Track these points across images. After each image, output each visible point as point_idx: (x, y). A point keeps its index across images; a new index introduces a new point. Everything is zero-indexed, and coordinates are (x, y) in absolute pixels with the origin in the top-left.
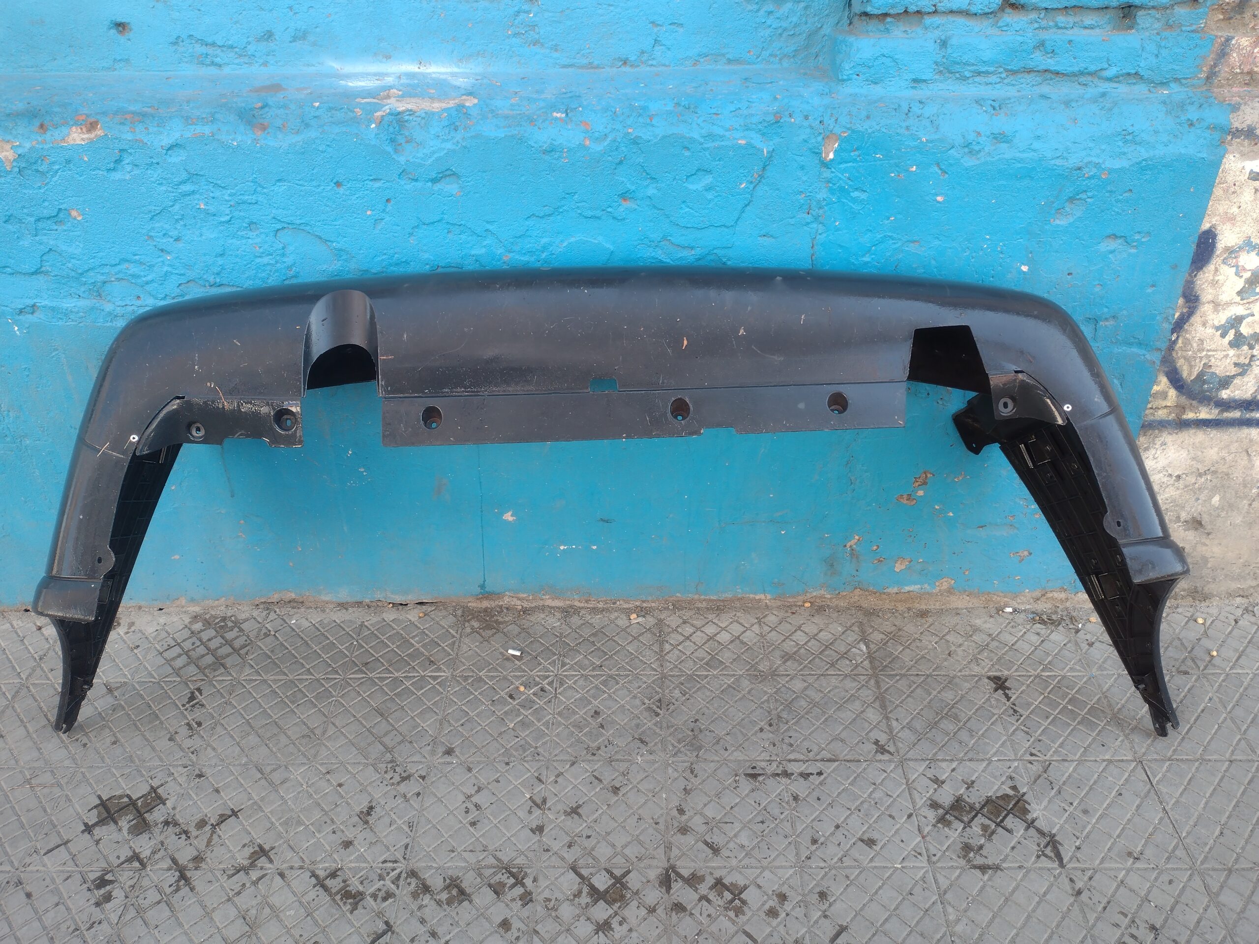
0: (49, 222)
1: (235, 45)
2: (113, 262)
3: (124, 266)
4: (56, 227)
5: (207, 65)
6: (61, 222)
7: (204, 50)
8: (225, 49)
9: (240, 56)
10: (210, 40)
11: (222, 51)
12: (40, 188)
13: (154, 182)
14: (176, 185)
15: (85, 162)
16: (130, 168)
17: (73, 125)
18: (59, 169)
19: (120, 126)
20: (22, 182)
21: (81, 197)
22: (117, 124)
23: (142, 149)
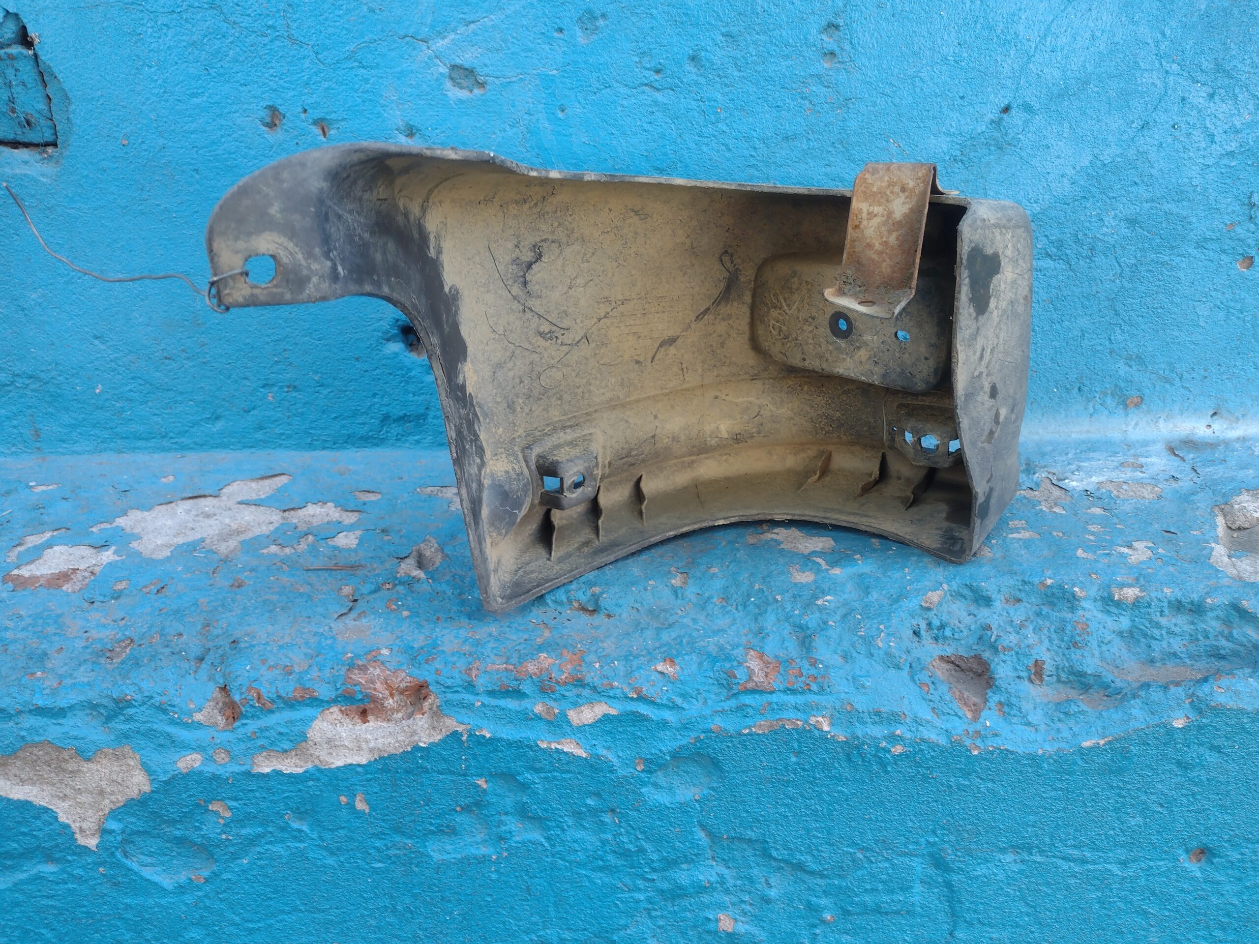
12: (181, 889)
13: (580, 865)
14: (654, 870)
15: (359, 814)
16: (512, 824)
17: (334, 701)
18: (259, 836)
19: (502, 703)
20: (125, 875)
21: (323, 911)
22: (491, 693)
23: (568, 772)
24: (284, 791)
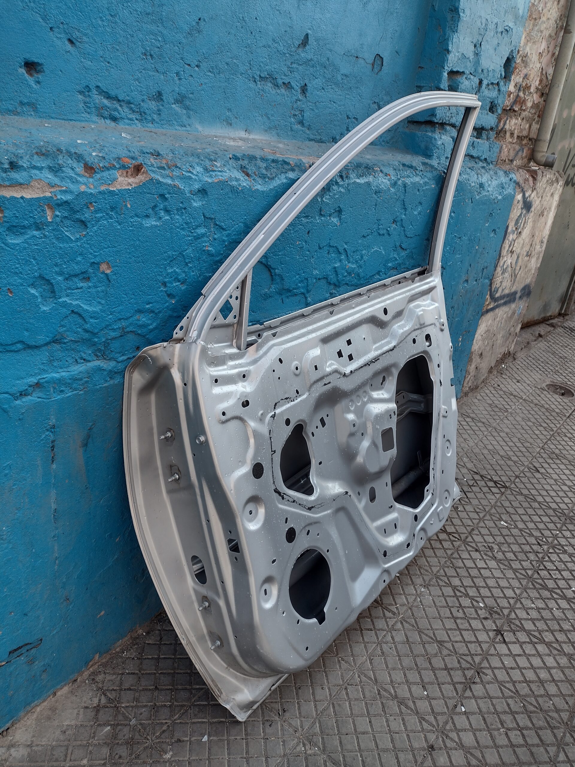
0: (76, 280)
1: (132, 101)
2: (129, 315)
3: (136, 317)
4: (82, 284)
5: (105, 118)
6: (88, 279)
7: (106, 102)
8: (122, 103)
9: (134, 111)
10: (113, 93)
11: (121, 106)
12: (77, 240)
13: (178, 227)
14: (193, 229)
15: (127, 209)
16: (162, 213)
17: (120, 168)
18: (101, 217)
19: (161, 171)
20: (61, 234)
21: (115, 247)
22: (158, 168)
23: (176, 194)
24: (110, 199)
